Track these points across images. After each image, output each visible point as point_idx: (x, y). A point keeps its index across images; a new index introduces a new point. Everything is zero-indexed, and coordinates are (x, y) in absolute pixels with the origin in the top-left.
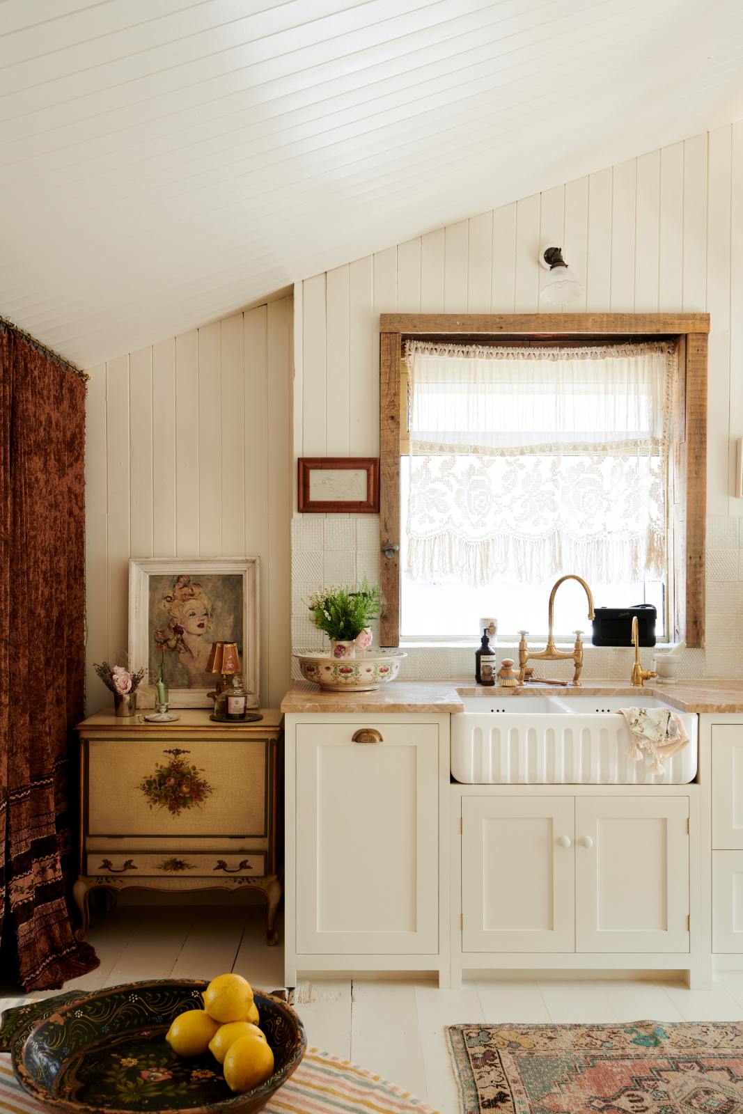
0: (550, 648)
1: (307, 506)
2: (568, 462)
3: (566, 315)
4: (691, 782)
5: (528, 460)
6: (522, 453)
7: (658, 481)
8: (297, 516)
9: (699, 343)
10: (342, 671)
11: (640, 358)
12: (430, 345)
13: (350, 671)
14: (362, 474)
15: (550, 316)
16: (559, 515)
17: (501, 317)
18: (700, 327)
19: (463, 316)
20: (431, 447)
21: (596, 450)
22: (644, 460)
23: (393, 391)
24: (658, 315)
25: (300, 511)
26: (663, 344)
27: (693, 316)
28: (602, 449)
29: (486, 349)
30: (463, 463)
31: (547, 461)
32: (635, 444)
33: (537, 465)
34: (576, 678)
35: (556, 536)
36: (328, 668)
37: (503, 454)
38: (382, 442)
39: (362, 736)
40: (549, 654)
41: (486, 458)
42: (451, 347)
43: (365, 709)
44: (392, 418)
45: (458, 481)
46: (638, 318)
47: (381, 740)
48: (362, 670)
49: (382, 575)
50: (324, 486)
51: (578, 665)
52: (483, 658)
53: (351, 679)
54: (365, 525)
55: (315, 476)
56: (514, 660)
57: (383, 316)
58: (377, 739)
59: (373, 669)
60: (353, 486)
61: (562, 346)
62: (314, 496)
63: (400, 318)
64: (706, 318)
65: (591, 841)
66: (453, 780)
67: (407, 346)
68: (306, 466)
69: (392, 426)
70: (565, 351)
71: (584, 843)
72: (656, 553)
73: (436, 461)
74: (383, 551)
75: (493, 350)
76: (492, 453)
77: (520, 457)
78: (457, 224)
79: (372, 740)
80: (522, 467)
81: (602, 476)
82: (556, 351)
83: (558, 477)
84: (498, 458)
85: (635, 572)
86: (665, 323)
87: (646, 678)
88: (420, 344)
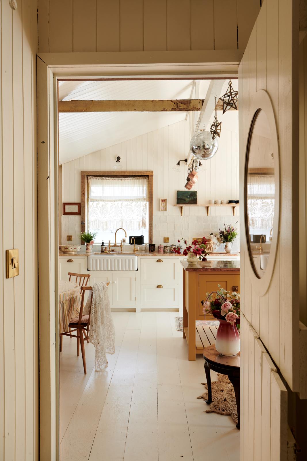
0: (115, 244)
1: (65, 213)
2: (125, 203)
3: (122, 171)
4: (137, 270)
5: (116, 203)
6: (114, 201)
7: (144, 208)
8: (63, 216)
9: (151, 177)
10: (66, 249)
11: (141, 180)
12: (94, 177)
13: (67, 248)
14: (77, 206)
15: (118, 171)
16: (122, 215)
17: (107, 172)
18: (151, 174)
19: (99, 171)
20: (94, 200)
21: (131, 200)
22: (142, 202)
23: (83, 188)
24: (142, 171)
25: (63, 214)
26: (146, 177)
27: (149, 172)
28: (132, 200)
29: (106, 178)
30: (101, 203)
31: (120, 203)
32: (140, 199)
33: (118, 204)
34: (121, 251)
35: (121, 220)
36: (63, 248)
37: (110, 202)
38: (82, 199)
39: (69, 261)
40: (115, 245)
41: (106, 202)
42: (98, 178)
43: (70, 256)
44: (84, 194)
45: (100, 208)
46: (137, 172)
47: (73, 262)
48: (70, 248)
49: (81, 229)
50: (68, 209)
51: (121, 248)
52: (102, 247)
53: (68, 250)
54: (77, 218)
55: (67, 207)
56: (108, 247)
57: (81, 171)
58: (72, 261)
59: (72, 248)
60: (75, 209)
61: (123, 177)
62: (67, 211)
63: (85, 172)
64: (152, 172)
65: (115, 282)
66: (88, 270)
67: (89, 177)
68: (65, 204)
69: (84, 196)
70: (124, 178)
71: (114, 282)
72: (144, 224)
73: (95, 203)
74: (81, 223)
75: (108, 178)
76: (108, 201)
77: (114, 202)
78: (98, 151)
79: (71, 262)
80: (114, 204)
81: (132, 206)
82: (122, 178)
83: (122, 207)
84: (109, 202)
85: (139, 228)
86: (143, 173)
87: (136, 251)
88: (91, 177)
